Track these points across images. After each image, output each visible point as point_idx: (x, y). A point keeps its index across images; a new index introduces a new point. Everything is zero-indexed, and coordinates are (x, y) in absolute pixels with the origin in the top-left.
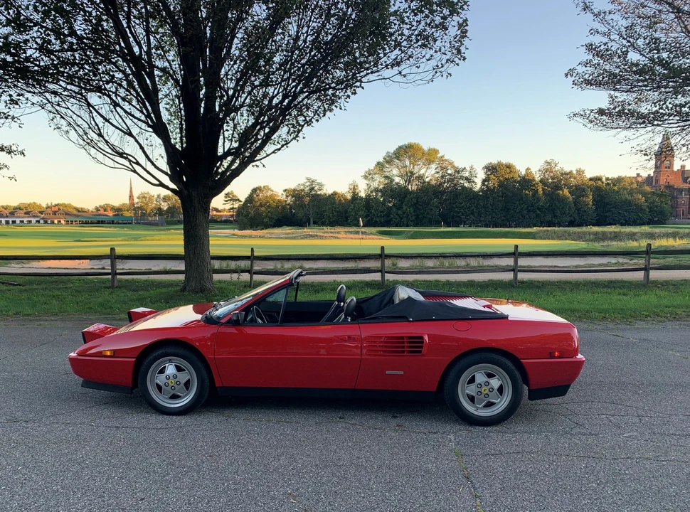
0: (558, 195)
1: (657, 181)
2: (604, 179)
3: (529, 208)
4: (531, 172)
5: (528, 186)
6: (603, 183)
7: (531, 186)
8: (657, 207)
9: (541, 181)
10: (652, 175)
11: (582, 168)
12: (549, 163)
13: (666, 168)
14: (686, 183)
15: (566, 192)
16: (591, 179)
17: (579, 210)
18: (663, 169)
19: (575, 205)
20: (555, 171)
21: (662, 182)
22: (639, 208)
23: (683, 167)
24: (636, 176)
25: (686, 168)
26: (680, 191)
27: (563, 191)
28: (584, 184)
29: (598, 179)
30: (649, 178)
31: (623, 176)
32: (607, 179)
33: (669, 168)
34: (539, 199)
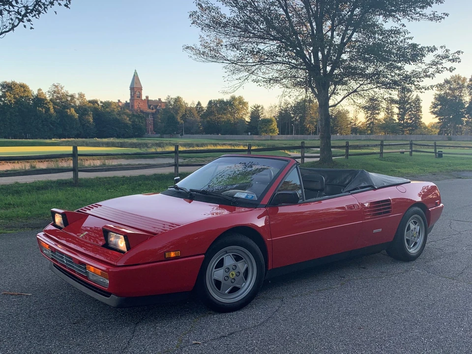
0: (67, 112)
1: (133, 106)
2: (99, 102)
3: (44, 123)
4: (43, 92)
5: (41, 104)
6: (98, 105)
7: (43, 104)
8: (137, 125)
9: (51, 100)
10: (128, 101)
11: (83, 93)
12: (56, 86)
13: (137, 97)
14: (150, 109)
15: (73, 110)
16: (90, 102)
17: (83, 125)
18: (136, 98)
19: (80, 122)
20: (62, 93)
21: (136, 107)
22: (126, 125)
23: (147, 97)
24: (117, 101)
25: (149, 99)
26: (147, 114)
27: (70, 110)
28: (85, 105)
29: (94, 102)
30: (127, 104)
31: (110, 101)
32: (101, 102)
33: (139, 97)
34: (51, 116)
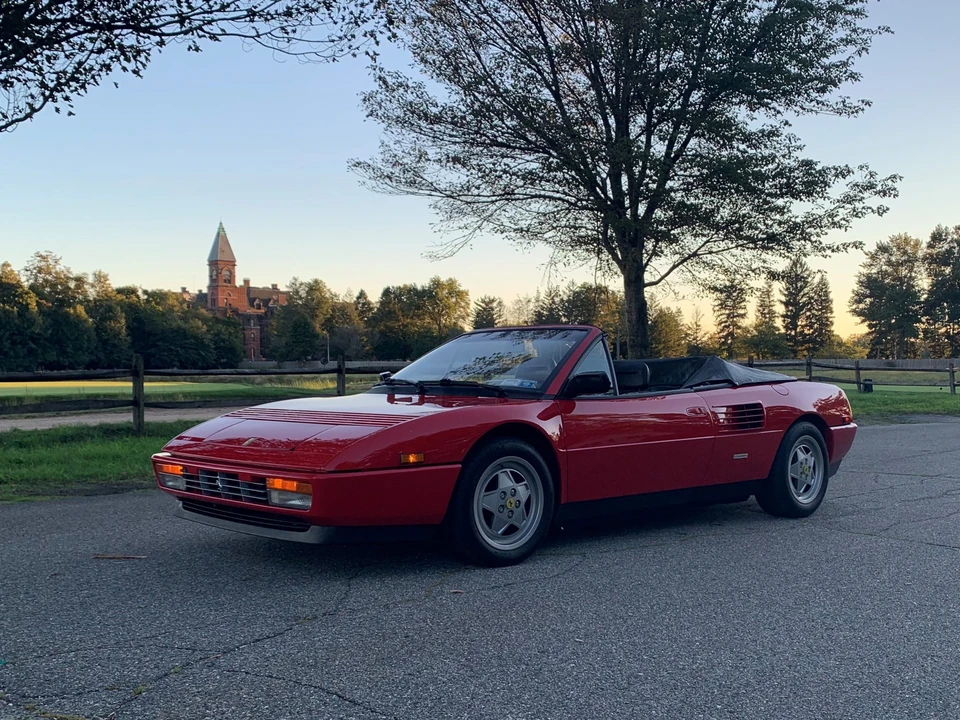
0: (67, 315)
1: (214, 301)
2: (140, 293)
3: (15, 337)
4: (12, 271)
5: (9, 298)
6: (138, 297)
7: (15, 296)
8: (223, 341)
9: (32, 287)
10: (205, 291)
11: (105, 271)
12: (44, 258)
13: (225, 281)
14: (253, 306)
15: (80, 309)
16: (120, 291)
17: (105, 342)
18: (221, 283)
19: (97, 335)
20: (56, 273)
21: (222, 303)
22: (199, 343)
23: (247, 282)
24: (180, 291)
25: (252, 285)
26: (248, 318)
27: (75, 308)
28: (109, 299)
29: (130, 291)
30: (201, 296)
31: (166, 290)
32: (145, 292)
33: (229, 282)
34: (32, 322)
